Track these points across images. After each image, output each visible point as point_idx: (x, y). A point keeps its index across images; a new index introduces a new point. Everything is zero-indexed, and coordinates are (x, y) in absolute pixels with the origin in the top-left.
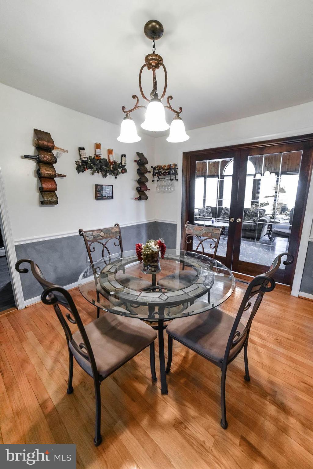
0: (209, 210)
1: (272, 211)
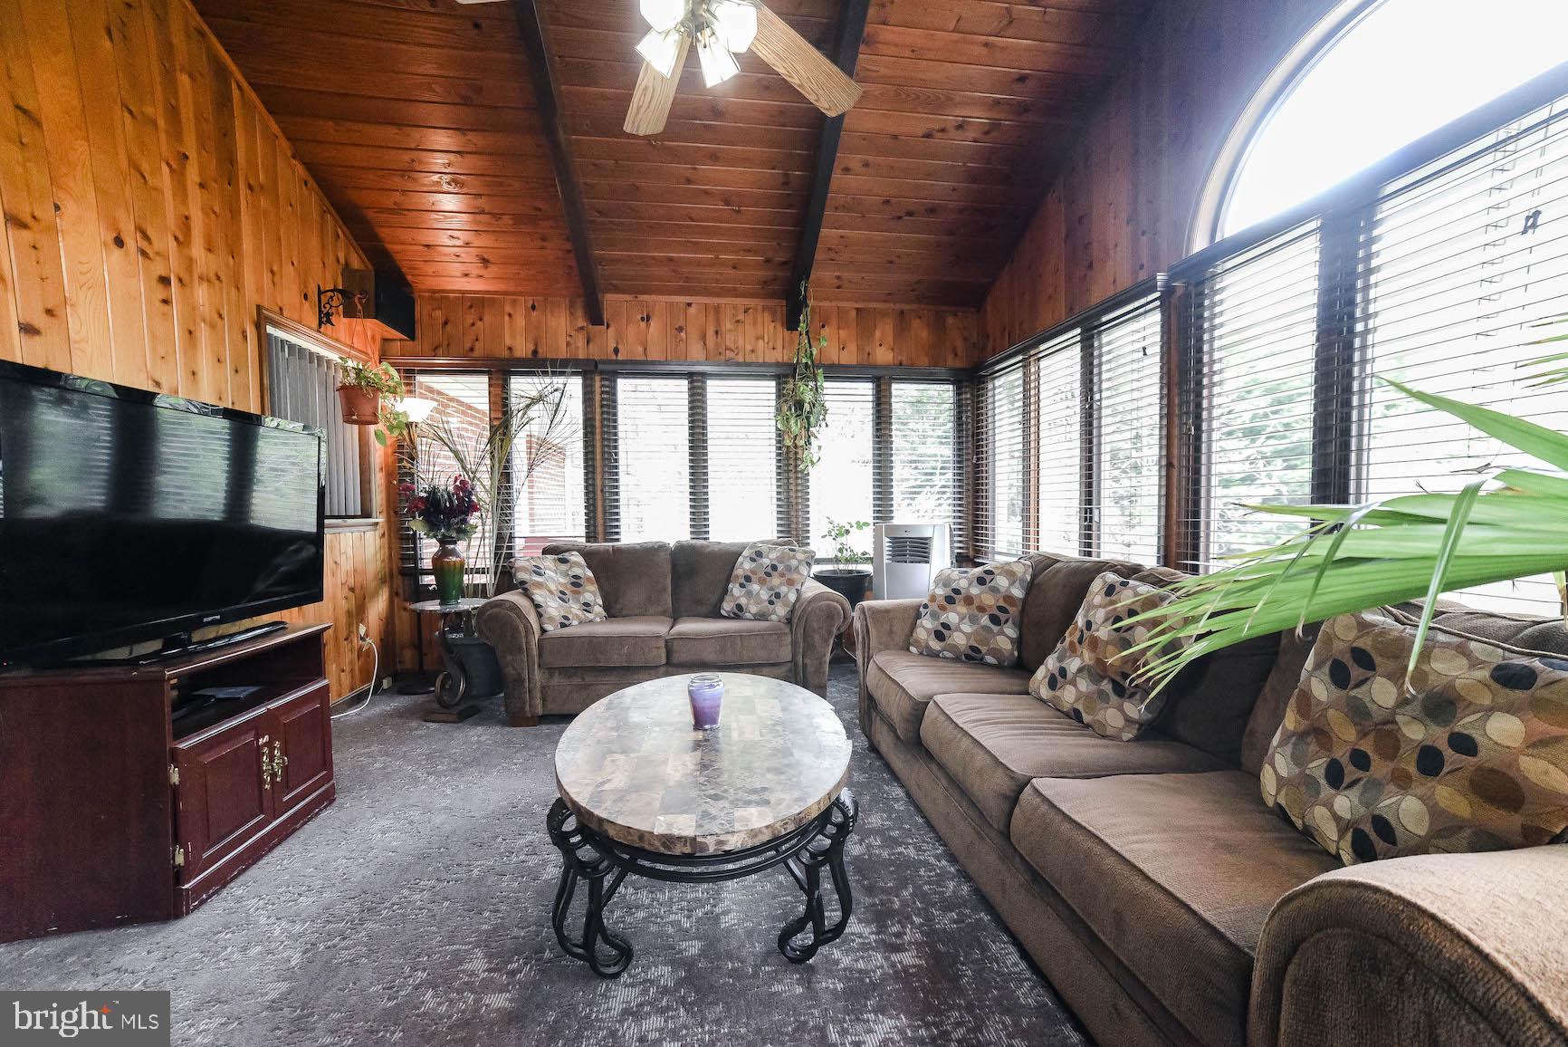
0: (999, 590)
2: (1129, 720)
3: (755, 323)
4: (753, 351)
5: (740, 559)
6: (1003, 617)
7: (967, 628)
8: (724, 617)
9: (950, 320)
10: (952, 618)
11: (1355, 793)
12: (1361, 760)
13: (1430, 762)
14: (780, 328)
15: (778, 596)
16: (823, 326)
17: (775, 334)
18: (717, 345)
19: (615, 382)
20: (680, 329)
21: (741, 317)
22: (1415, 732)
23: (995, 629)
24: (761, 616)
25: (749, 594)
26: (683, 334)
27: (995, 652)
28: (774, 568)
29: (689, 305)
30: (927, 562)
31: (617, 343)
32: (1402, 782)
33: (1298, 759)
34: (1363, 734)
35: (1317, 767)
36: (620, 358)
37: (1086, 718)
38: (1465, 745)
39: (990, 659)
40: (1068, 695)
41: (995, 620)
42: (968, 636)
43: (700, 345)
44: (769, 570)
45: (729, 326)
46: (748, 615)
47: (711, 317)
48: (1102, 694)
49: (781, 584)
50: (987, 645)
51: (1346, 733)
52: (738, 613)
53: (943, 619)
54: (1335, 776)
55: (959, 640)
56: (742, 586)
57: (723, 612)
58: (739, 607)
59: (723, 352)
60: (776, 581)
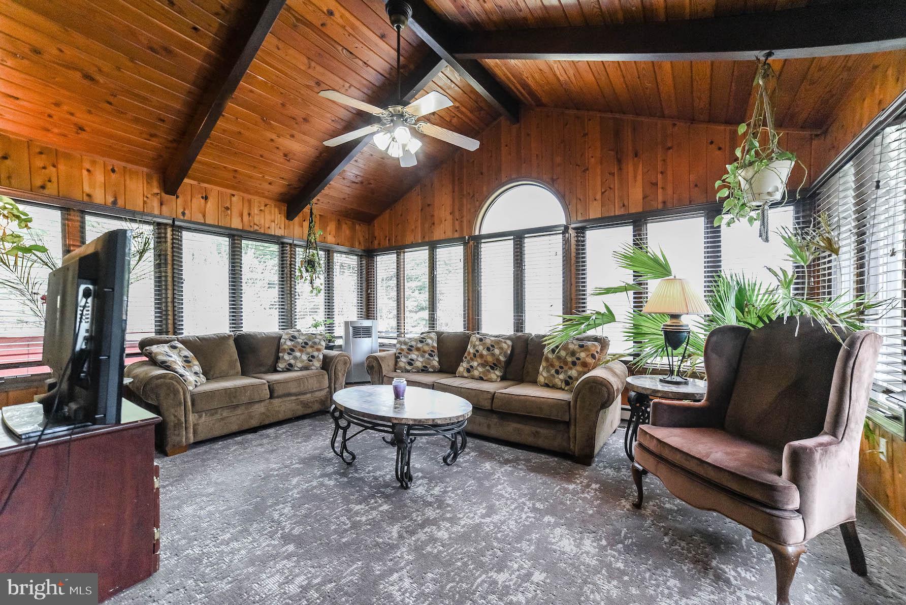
0: (428, 344)
1: (631, 344)
2: (498, 376)
3: (271, 212)
4: (269, 228)
5: (282, 341)
6: (433, 354)
7: (421, 359)
8: (280, 372)
9: (357, 227)
10: (413, 356)
11: (563, 374)
12: (561, 368)
13: (574, 363)
14: (283, 218)
15: (313, 357)
16: (304, 221)
17: (281, 219)
18: (250, 221)
19: (181, 233)
20: (227, 208)
21: (262, 208)
22: (570, 359)
23: (432, 358)
24: (306, 368)
25: (295, 358)
26: (229, 212)
27: (433, 367)
28: (306, 344)
29: (233, 195)
30: (371, 337)
31: (184, 209)
32: (571, 369)
33: (548, 371)
34: (560, 363)
35: (553, 372)
36: (186, 218)
37: (485, 378)
38: (578, 359)
39: (431, 370)
40: (476, 373)
41: (430, 355)
42: (422, 362)
43: (239, 220)
44: (303, 345)
45: (256, 211)
46: (296, 368)
47: (246, 205)
48: (488, 371)
49: (313, 351)
50: (430, 364)
51: (557, 364)
52: (290, 368)
53: (410, 357)
54: (557, 372)
55: (419, 364)
56: (289, 354)
57: (278, 369)
58: (290, 365)
59: (252, 226)
60: (309, 350)
